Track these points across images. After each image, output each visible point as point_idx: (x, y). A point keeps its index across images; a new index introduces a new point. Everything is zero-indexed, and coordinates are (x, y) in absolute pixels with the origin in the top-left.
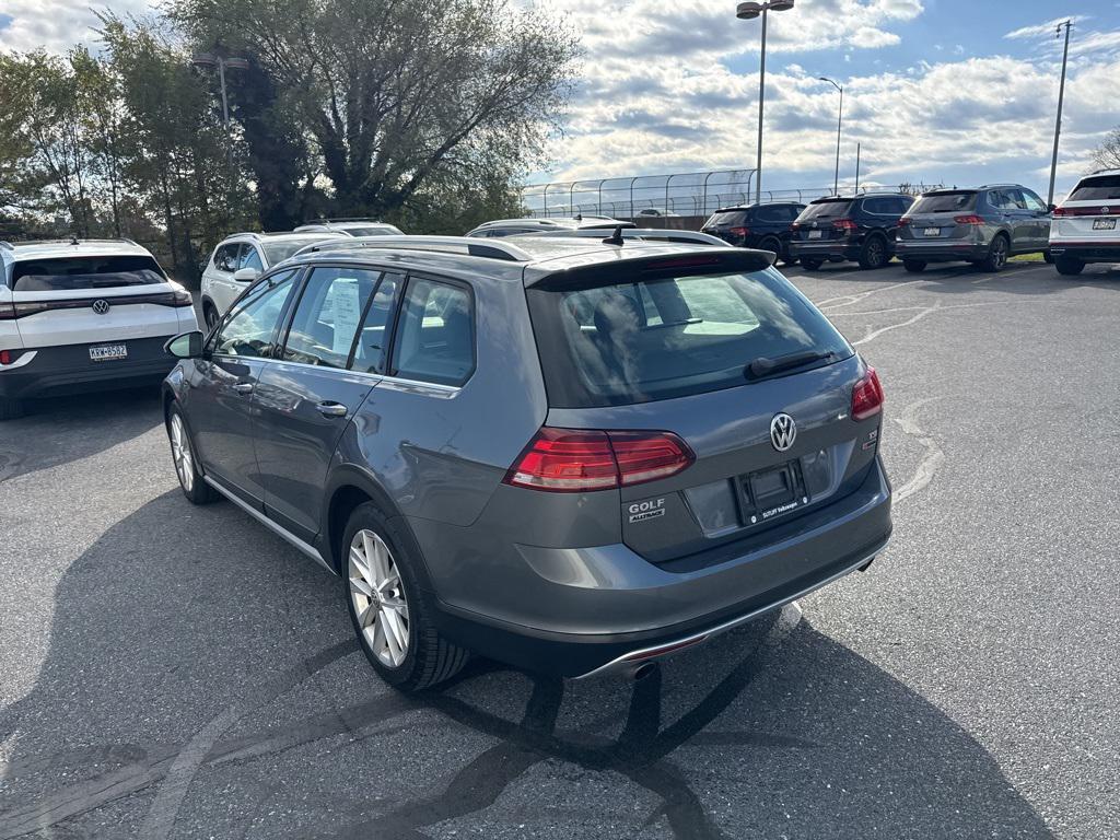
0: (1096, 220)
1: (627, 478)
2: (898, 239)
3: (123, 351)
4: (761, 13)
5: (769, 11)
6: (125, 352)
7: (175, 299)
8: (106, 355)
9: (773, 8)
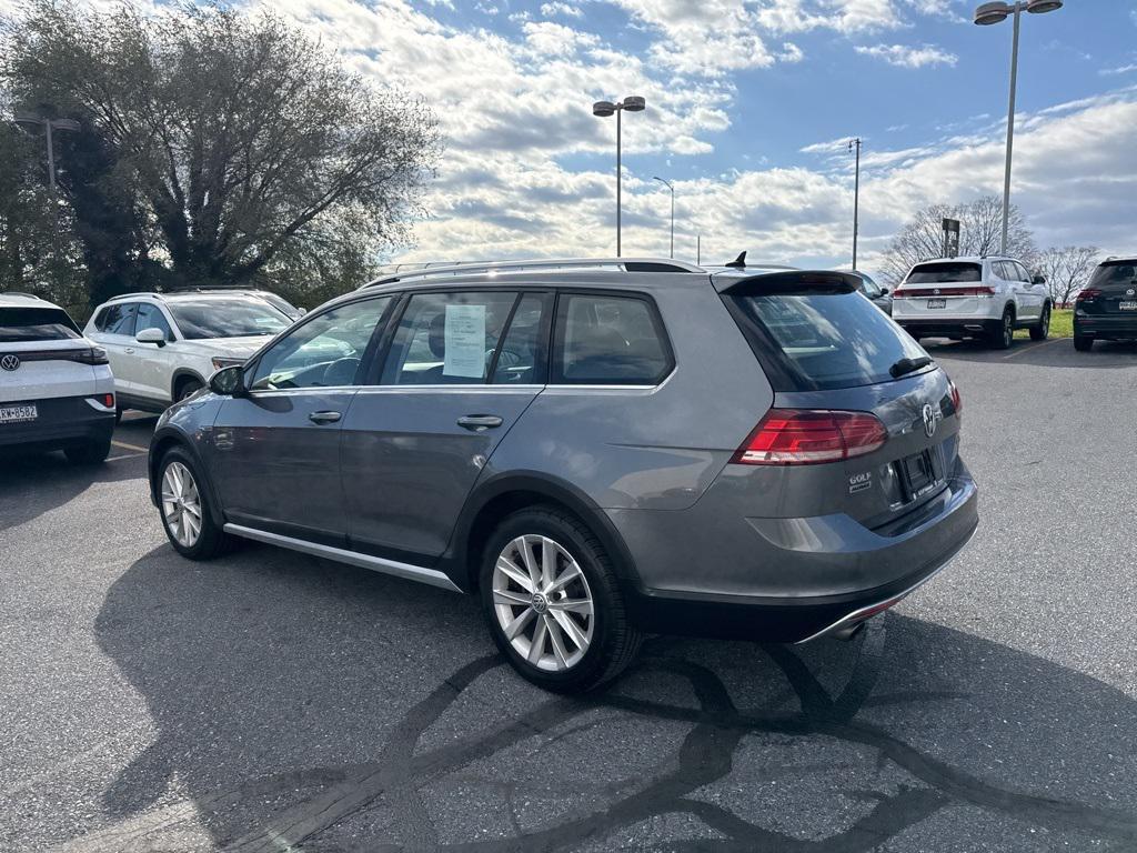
0: (931, 300)
1: (851, 452)
3: (33, 412)
4: (616, 112)
5: (622, 111)
6: (35, 413)
7: (93, 356)
8: (14, 417)
9: (626, 109)
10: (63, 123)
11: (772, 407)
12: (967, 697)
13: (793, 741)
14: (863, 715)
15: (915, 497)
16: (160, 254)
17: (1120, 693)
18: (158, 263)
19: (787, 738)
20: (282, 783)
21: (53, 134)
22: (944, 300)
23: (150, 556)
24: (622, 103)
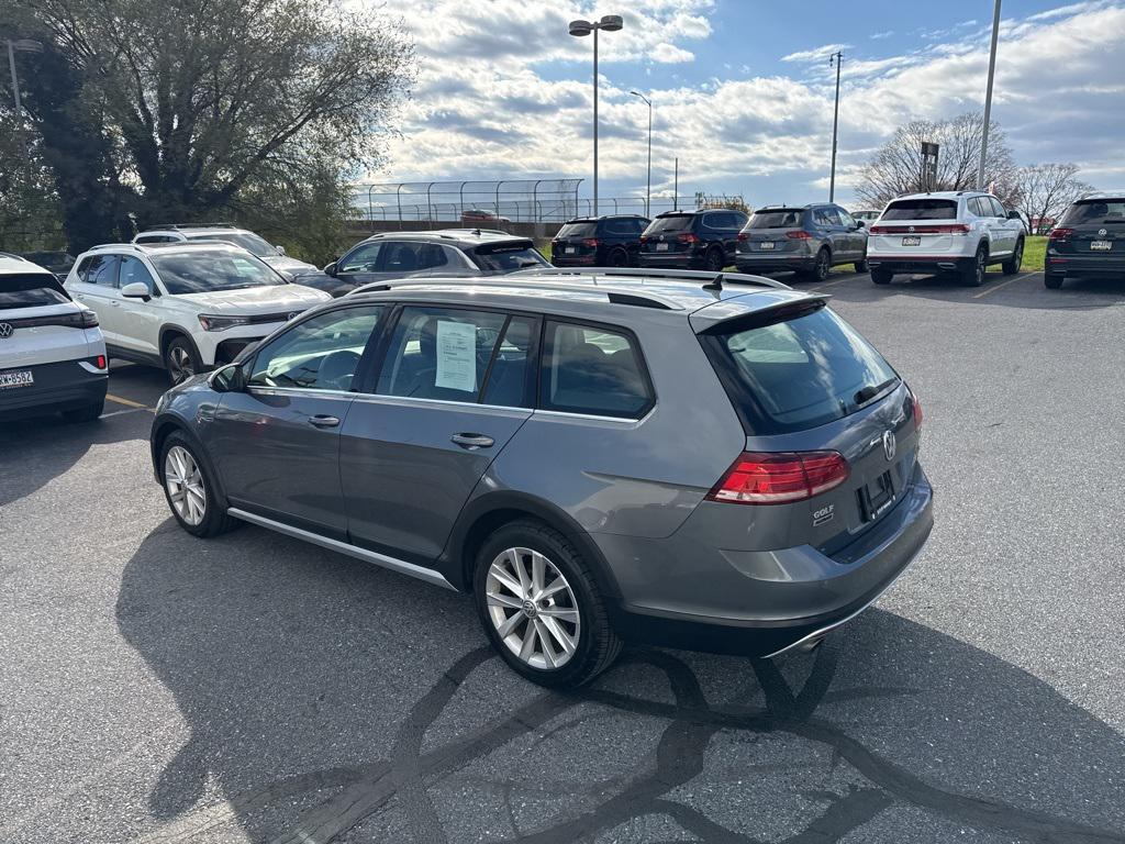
0: (905, 237)
1: (815, 490)
2: (738, 252)
3: (29, 378)
4: (593, 31)
5: (599, 30)
6: (31, 378)
7: (83, 319)
8: (11, 383)
9: (603, 28)
10: (26, 45)
11: (744, 450)
12: (914, 692)
13: (757, 738)
14: (821, 712)
15: (874, 516)
16: (132, 178)
17: (1052, 689)
18: (129, 189)
19: (753, 735)
20: (306, 784)
21: (15, 55)
22: (919, 238)
23: (156, 533)
24: (599, 22)
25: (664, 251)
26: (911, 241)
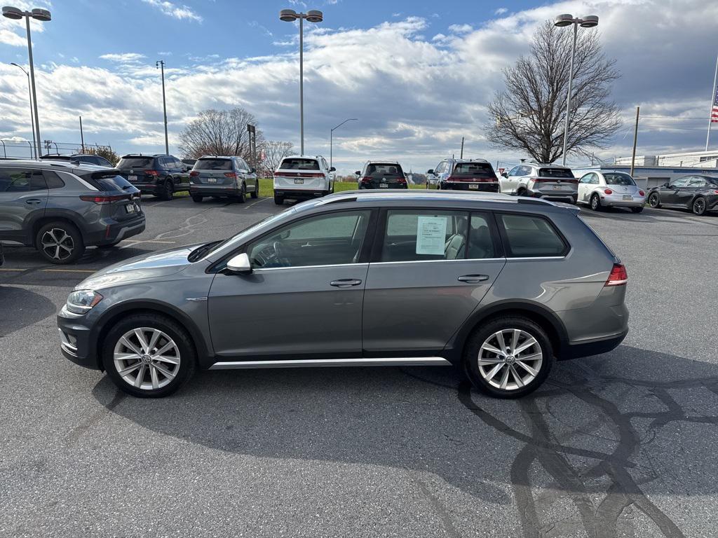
0: (295, 179)
2: (192, 183)
9: (34, 17)
11: (614, 263)
22: (303, 179)
24: (30, 11)
25: (135, 181)
26: (298, 181)
